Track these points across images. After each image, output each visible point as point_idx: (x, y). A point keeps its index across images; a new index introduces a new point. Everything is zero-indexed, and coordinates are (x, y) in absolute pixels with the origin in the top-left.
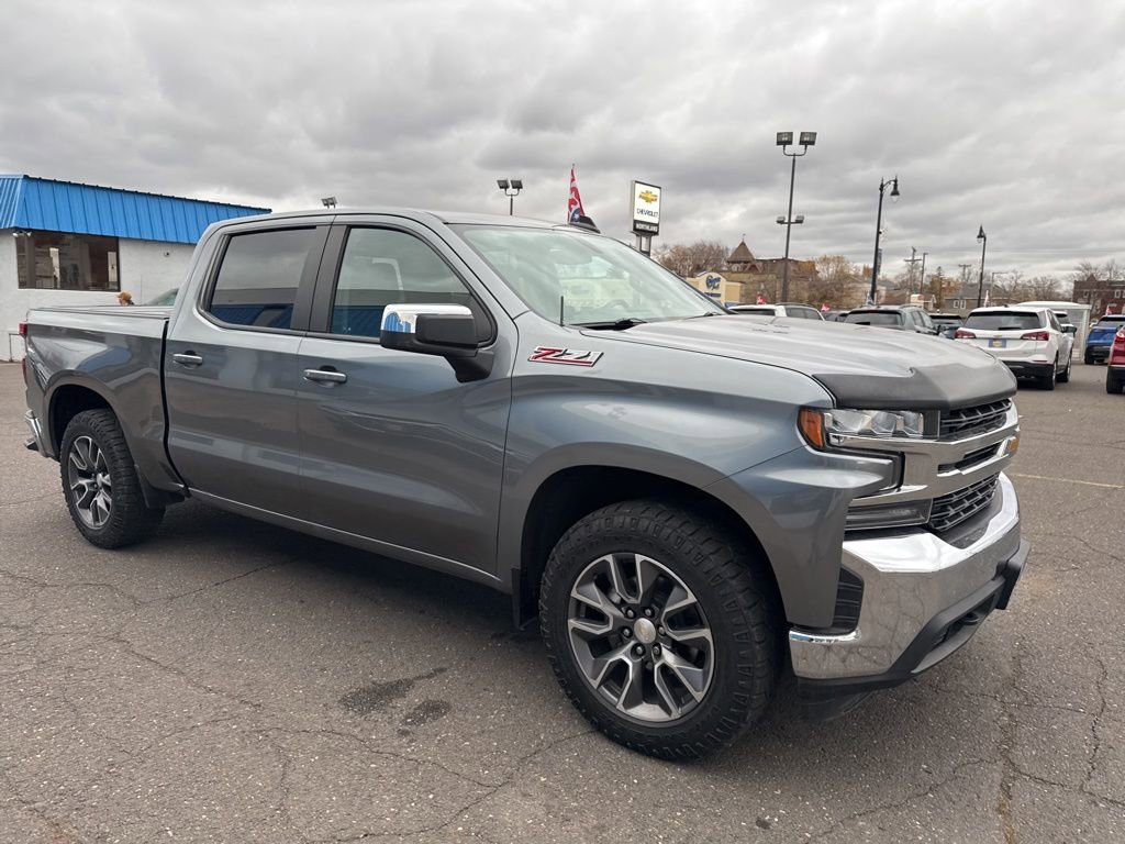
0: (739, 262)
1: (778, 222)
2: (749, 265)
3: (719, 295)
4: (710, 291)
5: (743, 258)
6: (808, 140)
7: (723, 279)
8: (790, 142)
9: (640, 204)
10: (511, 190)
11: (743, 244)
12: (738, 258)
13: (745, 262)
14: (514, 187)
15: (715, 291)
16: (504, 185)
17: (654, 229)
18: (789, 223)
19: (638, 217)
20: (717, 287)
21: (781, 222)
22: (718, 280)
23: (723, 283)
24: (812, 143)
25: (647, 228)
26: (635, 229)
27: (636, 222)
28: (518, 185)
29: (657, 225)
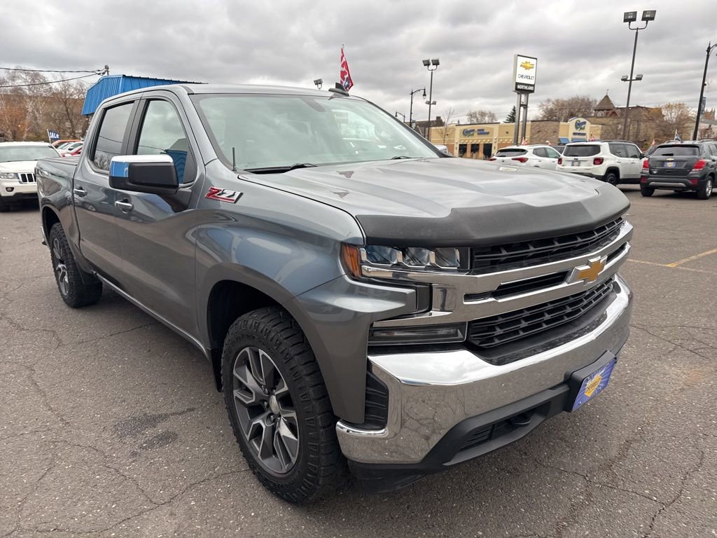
0: (603, 110)
1: (622, 80)
2: (611, 112)
3: (584, 134)
4: (578, 131)
5: (606, 107)
6: (649, 17)
7: (588, 123)
8: (634, 19)
9: (521, 71)
10: (432, 67)
11: (607, 97)
12: (603, 107)
13: (608, 110)
14: (433, 64)
15: (582, 132)
16: (427, 64)
17: (531, 88)
18: (631, 80)
19: (519, 80)
20: (584, 129)
21: (625, 80)
22: (584, 123)
23: (588, 125)
24: (652, 19)
25: (526, 88)
26: (517, 89)
27: (517, 84)
28: (436, 63)
29: (533, 86)
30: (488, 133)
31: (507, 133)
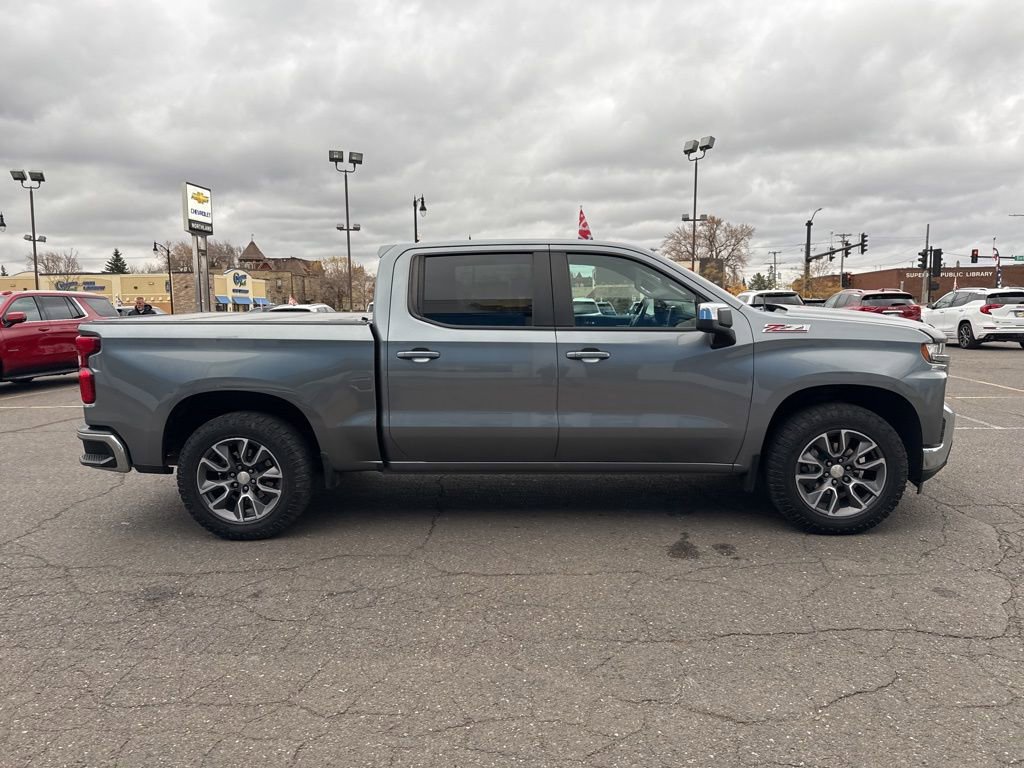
0: (251, 261)
1: (338, 228)
2: (261, 263)
3: (247, 292)
4: (238, 287)
6: (356, 160)
7: (248, 276)
8: (341, 160)
9: (192, 204)
10: (29, 182)
11: (252, 243)
12: (250, 257)
13: (257, 261)
14: (33, 180)
15: (242, 288)
16: (20, 177)
17: (208, 229)
18: (348, 230)
19: (193, 217)
20: (245, 284)
21: (341, 229)
22: (245, 277)
23: (249, 279)
24: (360, 162)
25: (202, 227)
26: (191, 228)
27: (190, 221)
28: (39, 177)
29: (211, 225)
30: (103, 288)
31: (136, 288)
